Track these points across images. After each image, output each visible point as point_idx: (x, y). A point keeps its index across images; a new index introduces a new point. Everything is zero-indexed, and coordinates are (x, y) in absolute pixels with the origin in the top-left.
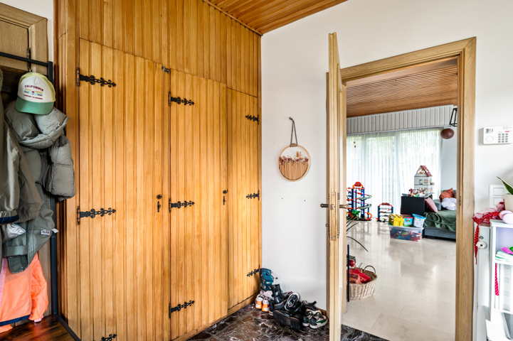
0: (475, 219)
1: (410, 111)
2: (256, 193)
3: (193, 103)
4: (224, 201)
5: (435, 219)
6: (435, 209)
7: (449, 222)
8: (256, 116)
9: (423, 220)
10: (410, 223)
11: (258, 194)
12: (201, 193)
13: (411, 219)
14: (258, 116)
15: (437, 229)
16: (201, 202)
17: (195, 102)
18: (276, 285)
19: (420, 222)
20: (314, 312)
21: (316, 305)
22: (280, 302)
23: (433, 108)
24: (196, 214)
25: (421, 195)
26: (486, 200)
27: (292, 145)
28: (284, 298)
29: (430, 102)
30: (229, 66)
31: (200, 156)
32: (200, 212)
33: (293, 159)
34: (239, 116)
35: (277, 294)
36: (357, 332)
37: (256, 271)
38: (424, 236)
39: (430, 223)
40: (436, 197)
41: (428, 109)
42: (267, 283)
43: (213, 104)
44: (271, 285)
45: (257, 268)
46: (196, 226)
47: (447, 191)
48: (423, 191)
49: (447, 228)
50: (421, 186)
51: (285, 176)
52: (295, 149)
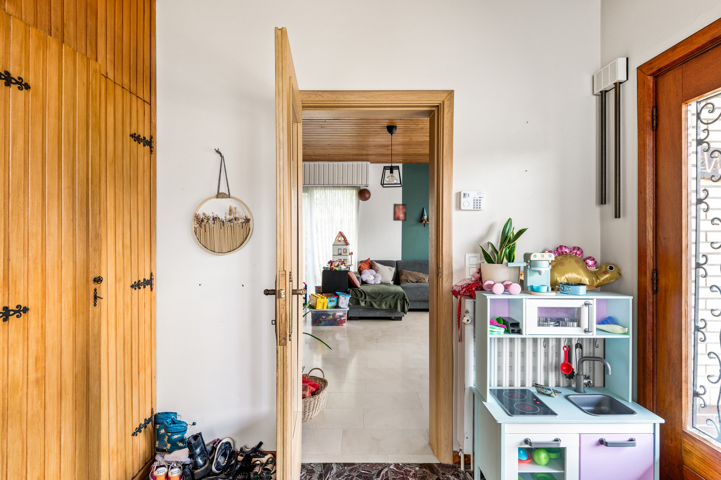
0: (455, 293)
1: (326, 163)
2: (148, 278)
3: (27, 87)
4: (96, 297)
5: (359, 295)
6: (358, 283)
7: (373, 298)
8: (148, 138)
9: (348, 297)
10: (334, 304)
11: (151, 279)
12: (44, 286)
13: (335, 299)
14: (151, 138)
15: (363, 308)
16: (44, 306)
17: (31, 83)
18: (196, 437)
19: (345, 301)
20: (264, 460)
21: (264, 448)
22: (205, 464)
23: (350, 163)
24: (34, 333)
25: (343, 267)
26: (462, 270)
27: (219, 195)
28: (208, 454)
29: (349, 155)
30: (101, 30)
31: (43, 205)
32: (43, 327)
33: (222, 217)
34: (119, 133)
35: (198, 451)
36: (327, 467)
37: (147, 422)
38: (349, 319)
39: (354, 301)
40: (354, 269)
41: (345, 163)
42: (176, 437)
43: (74, 98)
44: (182, 440)
45: (148, 416)
46: (32, 361)
47: (365, 262)
48: (343, 263)
49: (372, 305)
50: (340, 257)
51: (208, 246)
52: (226, 203)
